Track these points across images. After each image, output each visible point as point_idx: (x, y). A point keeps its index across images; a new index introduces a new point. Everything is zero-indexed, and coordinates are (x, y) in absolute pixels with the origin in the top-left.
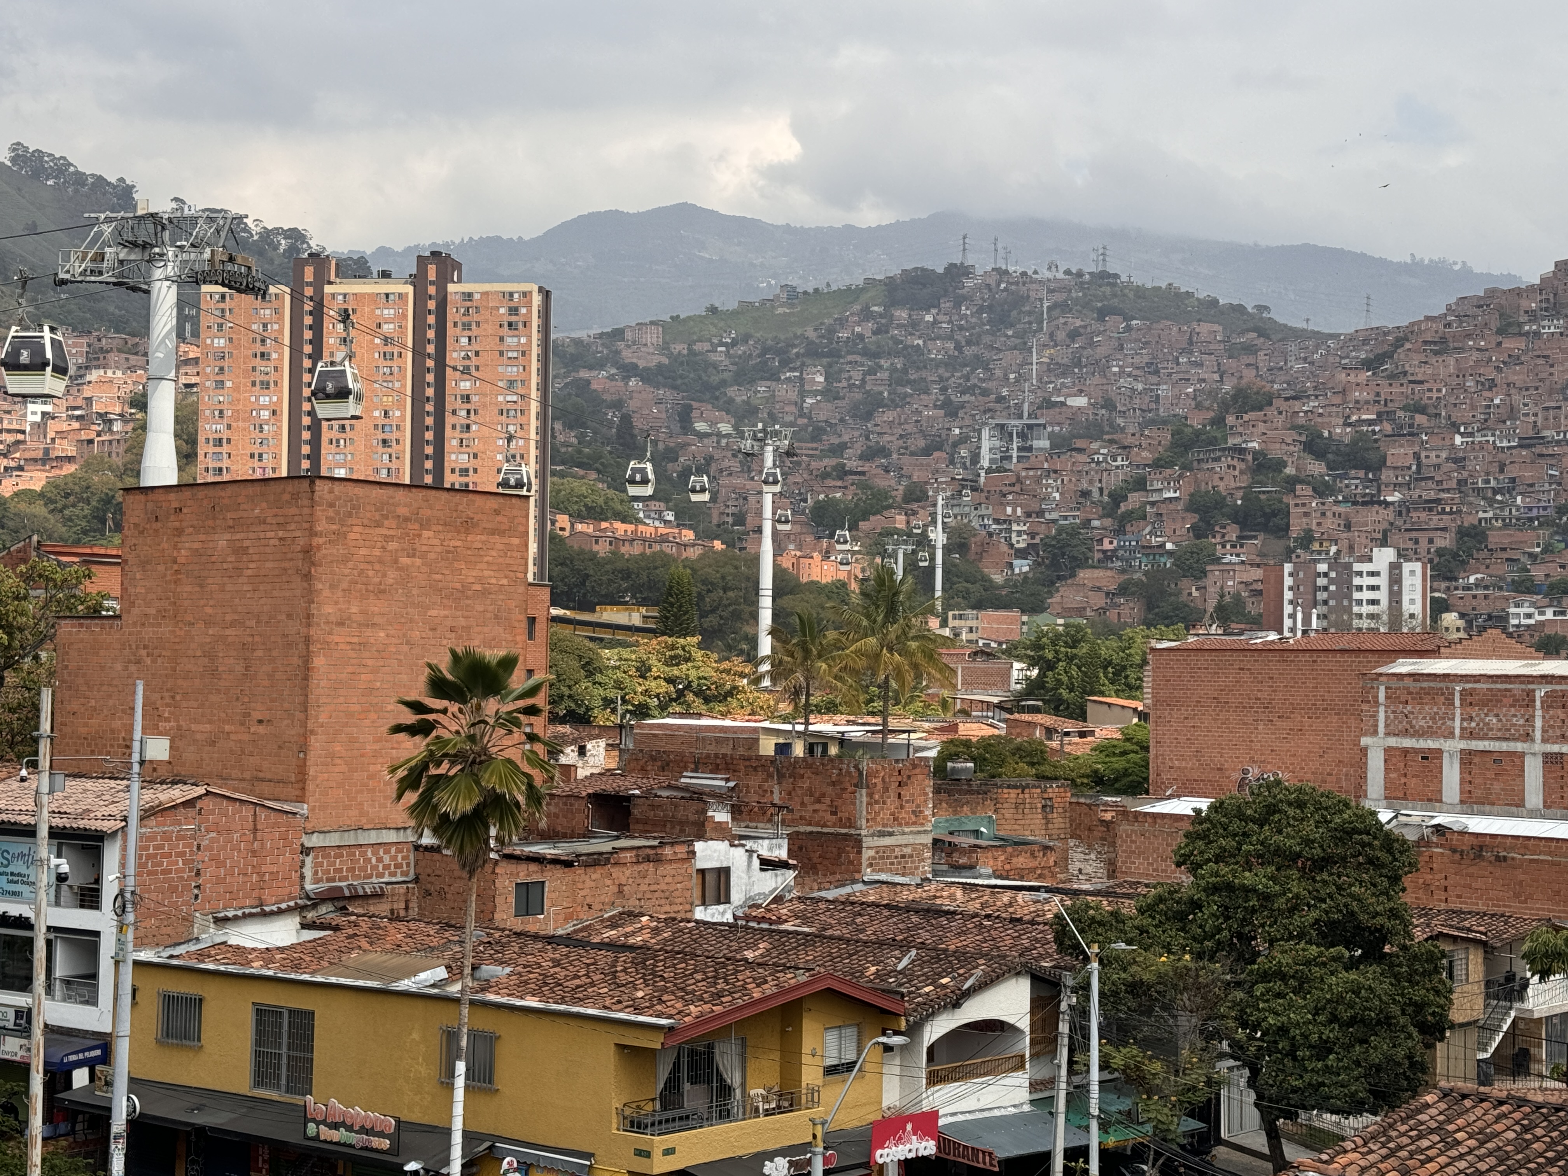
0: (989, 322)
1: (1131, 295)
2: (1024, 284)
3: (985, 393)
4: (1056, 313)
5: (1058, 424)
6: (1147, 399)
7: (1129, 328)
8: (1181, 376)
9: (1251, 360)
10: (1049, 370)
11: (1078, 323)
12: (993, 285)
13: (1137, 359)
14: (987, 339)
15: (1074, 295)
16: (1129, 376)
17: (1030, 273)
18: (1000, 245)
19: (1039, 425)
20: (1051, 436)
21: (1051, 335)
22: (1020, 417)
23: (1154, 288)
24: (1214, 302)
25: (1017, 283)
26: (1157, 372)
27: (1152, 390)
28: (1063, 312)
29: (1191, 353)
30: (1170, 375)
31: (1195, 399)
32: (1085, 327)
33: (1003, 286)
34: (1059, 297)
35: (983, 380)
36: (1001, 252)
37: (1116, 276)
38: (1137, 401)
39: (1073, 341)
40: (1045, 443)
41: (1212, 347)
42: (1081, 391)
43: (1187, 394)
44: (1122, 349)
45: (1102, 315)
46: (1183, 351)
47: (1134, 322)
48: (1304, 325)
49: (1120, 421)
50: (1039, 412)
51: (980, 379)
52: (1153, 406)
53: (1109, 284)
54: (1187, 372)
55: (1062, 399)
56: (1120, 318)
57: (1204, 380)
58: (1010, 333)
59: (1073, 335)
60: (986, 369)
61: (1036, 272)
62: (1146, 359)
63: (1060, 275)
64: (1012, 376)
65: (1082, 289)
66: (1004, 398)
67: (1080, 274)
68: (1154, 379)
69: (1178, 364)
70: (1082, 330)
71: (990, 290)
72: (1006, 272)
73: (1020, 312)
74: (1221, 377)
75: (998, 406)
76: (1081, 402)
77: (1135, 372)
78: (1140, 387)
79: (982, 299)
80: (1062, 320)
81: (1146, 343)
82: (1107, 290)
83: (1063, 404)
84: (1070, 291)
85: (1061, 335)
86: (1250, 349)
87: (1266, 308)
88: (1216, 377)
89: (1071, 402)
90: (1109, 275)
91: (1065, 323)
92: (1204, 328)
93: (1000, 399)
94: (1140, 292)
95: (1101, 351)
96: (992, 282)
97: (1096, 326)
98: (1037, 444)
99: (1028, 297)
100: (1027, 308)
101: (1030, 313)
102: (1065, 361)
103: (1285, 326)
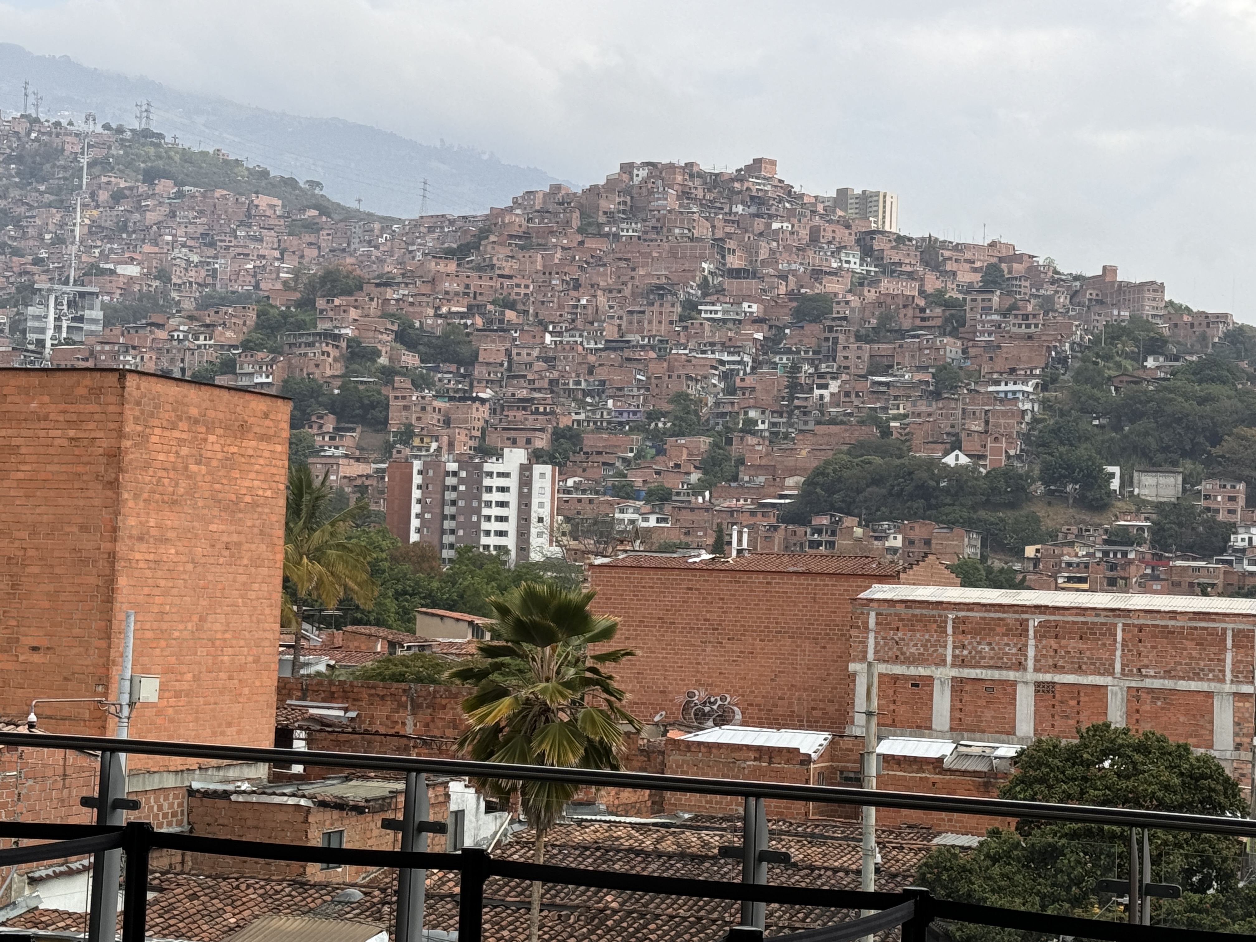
0: (18, 174)
1: (177, 158)
2: (58, 135)
3: (16, 252)
4: (97, 170)
5: (108, 293)
6: (203, 273)
7: (180, 195)
8: (240, 250)
9: (312, 239)
10: (90, 232)
11: (123, 184)
12: (23, 133)
13: (191, 229)
14: (15, 193)
15: (114, 151)
16: (184, 245)
17: (64, 123)
18: (30, 90)
19: (92, 294)
20: (104, 306)
21: (93, 195)
22: (67, 283)
23: (202, 153)
24: (265, 174)
25: (50, 134)
26: (212, 244)
27: (208, 264)
28: (104, 170)
29: (250, 226)
30: (227, 248)
31: (254, 276)
32: (131, 189)
33: (33, 135)
34: (98, 153)
35: (14, 239)
36: (32, 99)
37: (160, 136)
38: (193, 274)
39: (118, 203)
40: (98, 314)
41: (271, 222)
42: (132, 259)
43: (247, 270)
44: (174, 216)
45: (150, 177)
46: (241, 224)
47: (186, 188)
48: (354, 205)
49: (175, 295)
50: (86, 279)
51: (10, 237)
52: (210, 280)
53: (153, 144)
54: (246, 247)
55: (112, 266)
56: (170, 183)
57: (264, 257)
58: (42, 188)
59: (118, 196)
60: (17, 226)
61: (71, 124)
62: (201, 230)
63: (99, 129)
64: (48, 236)
65: (122, 146)
66: (42, 260)
67: (120, 130)
68: (211, 252)
69: (236, 237)
70: (127, 192)
71: (19, 139)
72: (37, 120)
73: (54, 166)
74: (282, 254)
75: (35, 269)
76: (133, 270)
77: (189, 243)
78: (195, 258)
79: (10, 147)
80: (104, 179)
81: (201, 212)
82: (152, 150)
83: (112, 272)
84: (110, 148)
85: (103, 196)
86: (312, 227)
87: (318, 184)
88: (277, 254)
89: (120, 270)
90: (153, 135)
91: (109, 183)
92: (263, 201)
93: (38, 261)
94: (187, 156)
95: (151, 217)
96: (21, 129)
97: (143, 188)
98: (87, 314)
99: (63, 150)
100: (62, 163)
101: (65, 168)
102: (109, 224)
103: (338, 204)
